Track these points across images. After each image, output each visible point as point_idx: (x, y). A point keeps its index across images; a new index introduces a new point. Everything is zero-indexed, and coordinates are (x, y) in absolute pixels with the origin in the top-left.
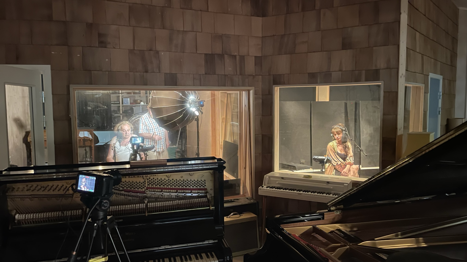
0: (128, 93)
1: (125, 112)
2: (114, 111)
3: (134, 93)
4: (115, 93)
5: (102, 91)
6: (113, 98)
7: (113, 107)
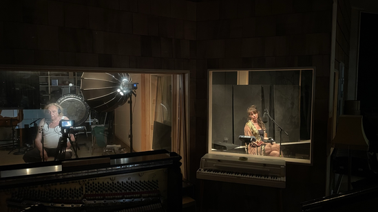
0: (57, 75)
1: (53, 92)
2: (42, 91)
3: (63, 75)
4: (44, 74)
5: (30, 72)
6: (42, 78)
7: (42, 88)
